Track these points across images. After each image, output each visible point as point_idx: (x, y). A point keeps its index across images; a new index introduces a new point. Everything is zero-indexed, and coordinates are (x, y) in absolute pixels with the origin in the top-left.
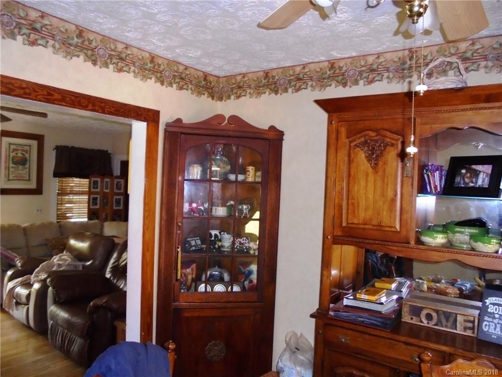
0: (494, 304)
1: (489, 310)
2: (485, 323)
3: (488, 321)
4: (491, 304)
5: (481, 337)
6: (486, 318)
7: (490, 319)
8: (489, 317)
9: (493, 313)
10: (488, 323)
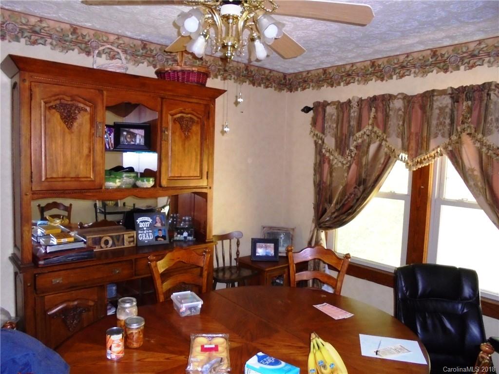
0: (142, 222)
1: (140, 226)
2: (140, 235)
3: (141, 233)
4: (140, 222)
5: (139, 244)
6: (140, 232)
7: (142, 232)
8: (141, 230)
9: (143, 228)
10: (141, 235)
